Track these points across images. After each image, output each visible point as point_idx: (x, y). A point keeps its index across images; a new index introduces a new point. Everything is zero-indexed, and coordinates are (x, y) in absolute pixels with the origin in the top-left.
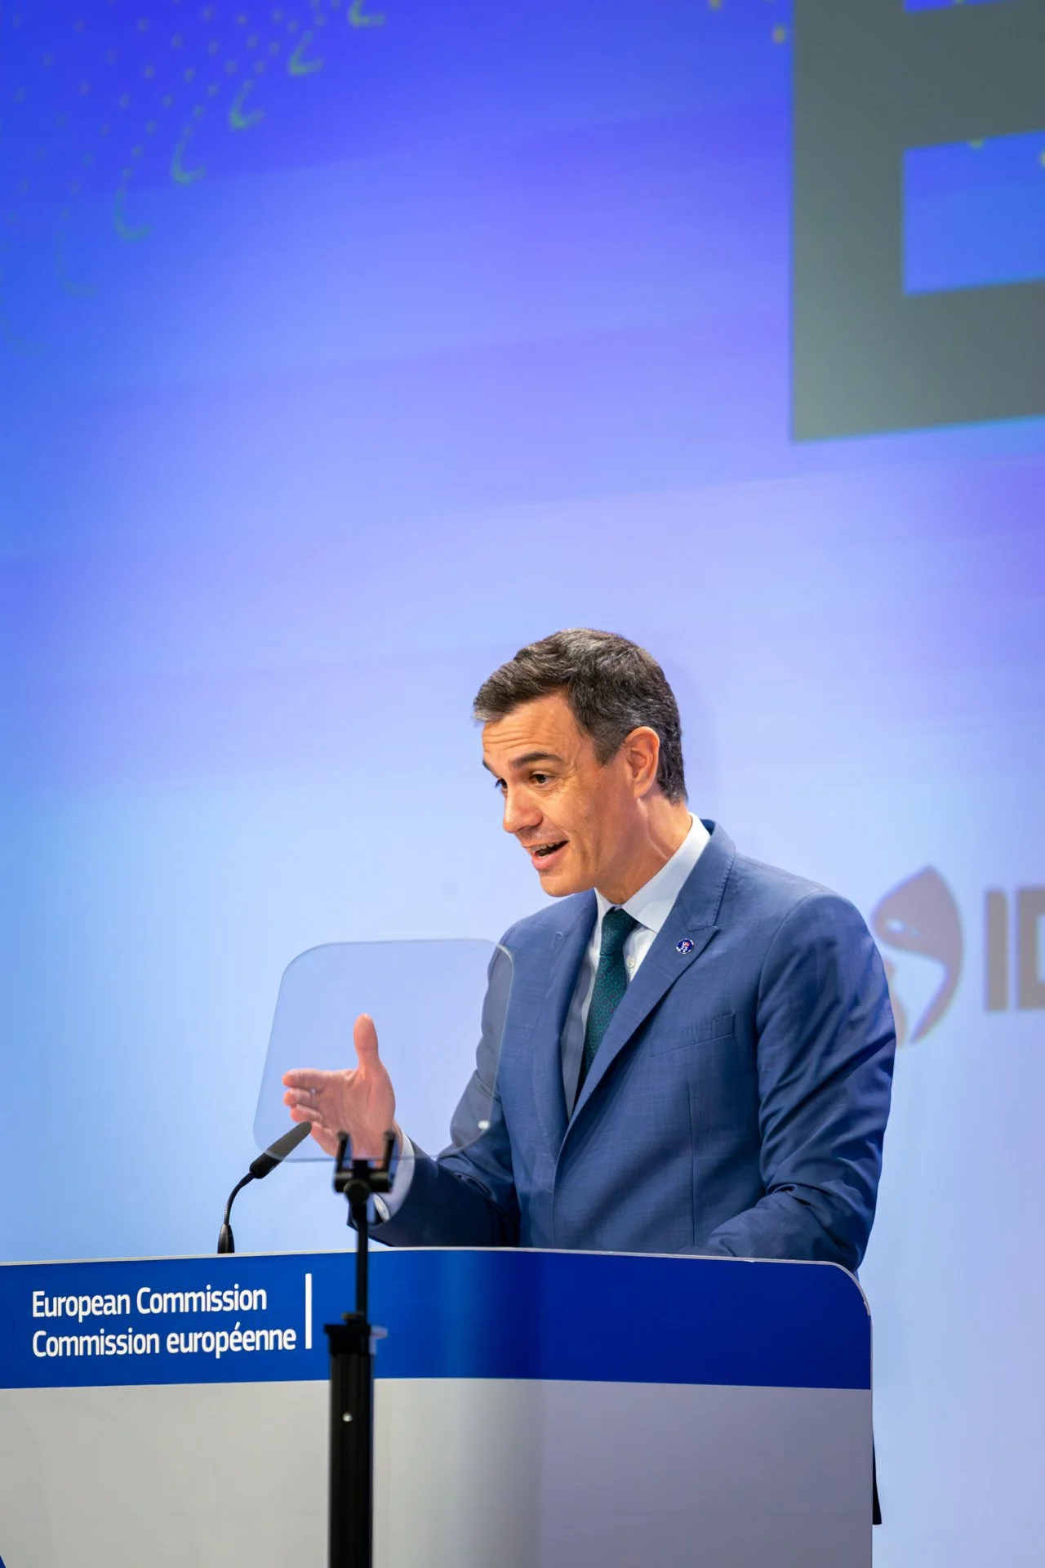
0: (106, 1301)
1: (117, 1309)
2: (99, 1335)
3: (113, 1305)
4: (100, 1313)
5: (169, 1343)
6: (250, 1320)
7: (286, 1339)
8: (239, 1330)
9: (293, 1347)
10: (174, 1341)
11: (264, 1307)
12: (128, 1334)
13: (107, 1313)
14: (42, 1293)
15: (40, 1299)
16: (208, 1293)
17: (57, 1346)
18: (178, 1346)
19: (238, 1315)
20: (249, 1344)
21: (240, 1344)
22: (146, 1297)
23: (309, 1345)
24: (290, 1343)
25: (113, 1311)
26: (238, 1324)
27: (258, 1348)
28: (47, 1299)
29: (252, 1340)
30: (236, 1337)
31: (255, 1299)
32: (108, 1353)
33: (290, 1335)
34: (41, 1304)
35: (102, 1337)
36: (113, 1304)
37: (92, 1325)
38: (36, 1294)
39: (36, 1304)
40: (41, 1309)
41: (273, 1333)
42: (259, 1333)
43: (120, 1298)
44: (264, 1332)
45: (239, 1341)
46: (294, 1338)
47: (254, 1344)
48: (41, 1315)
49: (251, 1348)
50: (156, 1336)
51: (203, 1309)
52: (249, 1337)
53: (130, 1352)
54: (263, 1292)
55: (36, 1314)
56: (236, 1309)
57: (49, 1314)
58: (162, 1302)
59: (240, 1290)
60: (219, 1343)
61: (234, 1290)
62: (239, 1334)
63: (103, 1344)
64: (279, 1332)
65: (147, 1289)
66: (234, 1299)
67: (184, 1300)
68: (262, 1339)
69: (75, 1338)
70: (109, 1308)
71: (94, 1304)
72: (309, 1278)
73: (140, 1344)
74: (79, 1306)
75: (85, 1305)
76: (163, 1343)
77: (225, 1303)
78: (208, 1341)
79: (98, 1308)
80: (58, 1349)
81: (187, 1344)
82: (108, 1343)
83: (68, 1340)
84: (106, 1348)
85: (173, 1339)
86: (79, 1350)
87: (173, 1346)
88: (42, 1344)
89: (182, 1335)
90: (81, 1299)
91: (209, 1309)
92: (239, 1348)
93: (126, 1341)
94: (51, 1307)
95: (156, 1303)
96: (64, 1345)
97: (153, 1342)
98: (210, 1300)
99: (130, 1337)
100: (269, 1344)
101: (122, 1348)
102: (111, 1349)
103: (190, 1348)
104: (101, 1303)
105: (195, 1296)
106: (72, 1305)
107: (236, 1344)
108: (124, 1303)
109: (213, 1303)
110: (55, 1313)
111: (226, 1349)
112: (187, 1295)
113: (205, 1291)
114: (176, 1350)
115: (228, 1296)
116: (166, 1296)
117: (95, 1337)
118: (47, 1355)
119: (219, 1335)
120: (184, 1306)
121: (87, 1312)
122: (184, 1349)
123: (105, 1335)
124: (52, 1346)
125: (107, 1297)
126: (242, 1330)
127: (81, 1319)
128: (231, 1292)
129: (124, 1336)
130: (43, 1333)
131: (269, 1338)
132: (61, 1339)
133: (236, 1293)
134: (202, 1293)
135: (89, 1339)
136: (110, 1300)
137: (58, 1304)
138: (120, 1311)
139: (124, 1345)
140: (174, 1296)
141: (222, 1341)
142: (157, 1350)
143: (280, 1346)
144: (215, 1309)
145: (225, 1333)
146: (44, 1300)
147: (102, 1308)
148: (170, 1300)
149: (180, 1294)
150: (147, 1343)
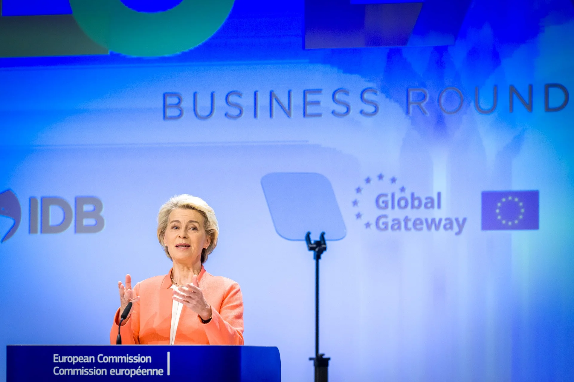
1: (89, 361)
3: (88, 359)
4: (82, 362)
5: (111, 372)
6: (144, 366)
8: (140, 368)
9: (162, 374)
11: (150, 361)
12: (94, 369)
13: (85, 362)
14: (57, 355)
15: (56, 356)
16: (127, 357)
18: (115, 373)
19: (140, 364)
20: (144, 373)
21: (141, 373)
22: (101, 358)
23: (169, 374)
24: (161, 373)
25: (88, 361)
26: (140, 367)
27: (148, 374)
28: (59, 357)
29: (146, 372)
30: (139, 371)
31: (147, 359)
32: (85, 374)
33: (161, 371)
34: (57, 358)
35: (83, 370)
36: (87, 359)
37: (78, 365)
38: (55, 355)
39: (55, 358)
40: (56, 360)
41: (154, 370)
42: (148, 370)
43: (90, 357)
44: (151, 370)
45: (140, 372)
46: (163, 371)
47: (146, 373)
48: (57, 362)
49: (145, 375)
50: (106, 370)
51: (125, 362)
52: (144, 371)
53: (95, 374)
54: (150, 357)
55: (55, 361)
56: (139, 362)
57: (60, 361)
58: (108, 359)
59: (140, 356)
60: (131, 373)
61: (138, 356)
64: (156, 370)
65: (102, 355)
66: (138, 359)
67: (117, 359)
68: (150, 372)
69: (71, 369)
70: (86, 360)
71: (79, 359)
72: (169, 353)
73: (99, 372)
74: (73, 360)
75: (76, 359)
76: (108, 372)
77: (134, 360)
78: (127, 372)
79: (81, 360)
80: (64, 372)
81: (118, 372)
82: (85, 371)
83: (69, 370)
84: (84, 373)
85: (113, 371)
86: (73, 373)
87: (113, 373)
88: (57, 371)
89: (116, 370)
90: (74, 357)
91: (127, 362)
92: (140, 374)
93: (93, 371)
94: (61, 360)
95: (106, 359)
96: (67, 371)
97: (104, 372)
98: (128, 359)
99: (95, 370)
100: (152, 374)
101: (91, 373)
102: (86, 373)
103: (120, 374)
104: (83, 359)
105: (122, 358)
106: (70, 359)
107: (139, 373)
108: (92, 359)
109: (129, 360)
110: (63, 361)
111: (134, 374)
112: (119, 357)
113: (126, 356)
114: (114, 374)
115: (136, 358)
116: (110, 357)
117: (80, 370)
118: (59, 375)
119: (132, 370)
120: (117, 361)
121: (77, 361)
122: (117, 374)
123: (84, 369)
124: (62, 372)
125: (85, 357)
126: (141, 369)
127: (74, 364)
128: (137, 357)
129: (92, 369)
130: (58, 367)
131: (152, 372)
132: (66, 370)
133: (139, 357)
134: (125, 357)
135: (77, 370)
136: (86, 358)
137: (64, 359)
138: (90, 361)
139: (92, 372)
140: (113, 358)
141: (133, 372)
142: (106, 374)
143: (157, 374)
144: (130, 362)
145: (134, 370)
146: (58, 357)
147: (83, 360)
148: (111, 359)
149: (115, 357)
150: (102, 372)
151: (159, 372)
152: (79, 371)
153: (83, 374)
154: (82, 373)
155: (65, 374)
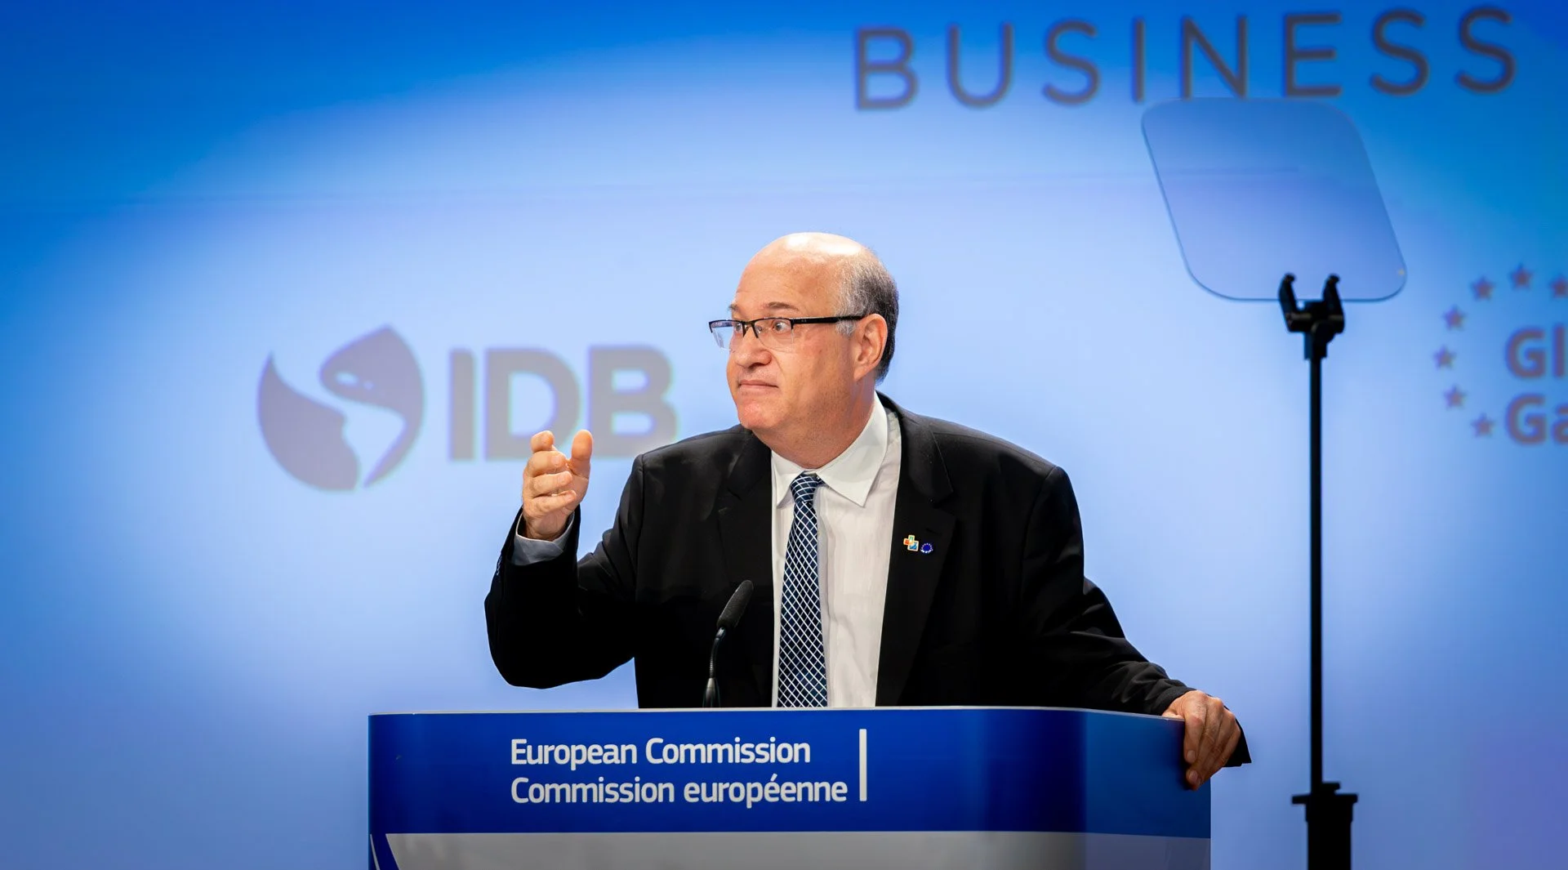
0: (605, 751)
1: (620, 758)
2: (597, 783)
3: (617, 754)
4: (599, 762)
5: (687, 792)
6: (789, 773)
7: (836, 791)
9: (844, 799)
10: (692, 791)
11: (807, 759)
12: (634, 783)
13: (607, 761)
14: (524, 741)
15: (519, 746)
16: (737, 746)
17: (543, 793)
18: (699, 796)
19: (776, 767)
20: (788, 795)
21: (778, 795)
22: (657, 752)
23: (863, 797)
24: (839, 795)
25: (617, 762)
26: (774, 776)
27: (800, 799)
28: (530, 748)
29: (793, 791)
30: (772, 788)
31: (796, 751)
32: (607, 800)
33: (839, 788)
34: (522, 751)
35: (601, 786)
36: (615, 753)
37: (588, 773)
38: (515, 742)
39: (515, 751)
40: (520, 757)
41: (818, 785)
42: (801, 786)
43: (624, 748)
44: (808, 784)
45: (777, 791)
46: (845, 790)
47: (795, 795)
48: (523, 762)
49: (792, 799)
50: (670, 786)
51: (730, 760)
52: (788, 788)
53: (638, 799)
54: (806, 746)
55: (515, 761)
56: (773, 760)
57: (532, 762)
58: (678, 753)
59: (777, 744)
60: (748, 794)
61: (770, 743)
62: (776, 785)
63: (601, 792)
64: (826, 785)
65: (658, 741)
66: (771, 752)
67: (707, 752)
68: (805, 790)
69: (566, 786)
70: (610, 757)
71: (591, 754)
72: (863, 733)
73: (649, 792)
74: (572, 755)
75: (579, 755)
76: (679, 792)
77: (757, 756)
78: (737, 792)
79: (595, 758)
80: (545, 795)
81: (709, 794)
82: (609, 792)
83: (557, 787)
84: (606, 796)
85: (692, 789)
86: (571, 797)
87: (692, 796)
88: (523, 790)
89: (704, 785)
90: (574, 748)
91: (738, 760)
92: (776, 799)
93: (632, 790)
94: (535, 756)
95: (671, 754)
96: (552, 791)
97: (666, 791)
98: (739, 751)
99: (637, 786)
100: (814, 796)
101: (626, 796)
102: (611, 796)
103: (714, 799)
104: (600, 752)
105: (720, 748)
106: (562, 754)
107: (772, 795)
108: (629, 753)
109: (742, 756)
110: (539, 761)
111: (758, 799)
112: (711, 747)
113: (733, 743)
114: (696, 800)
115: (762, 749)
116: (683, 747)
117: (593, 786)
118: (530, 801)
119: (750, 786)
120: (706, 757)
121: (582, 762)
122: (705, 799)
123: (605, 783)
124: (537, 793)
125: (607, 747)
126: (780, 782)
127: (573, 768)
128: (766, 746)
129: (630, 785)
130: (526, 780)
131: (814, 790)
132: (548, 787)
133: (773, 746)
134: (729, 746)
135: (585, 787)
136: (612, 750)
137: (544, 751)
138: (624, 761)
139: (630, 793)
140: (693, 748)
141: (755, 792)
142: (672, 799)
143: (828, 799)
144: (744, 761)
145: (758, 785)
146: (526, 748)
147: (601, 757)
148: (688, 752)
149: (701, 746)
150: (659, 792)
151: (835, 791)
152: (590, 791)
153: (601, 800)
154: (598, 796)
155: (548, 800)
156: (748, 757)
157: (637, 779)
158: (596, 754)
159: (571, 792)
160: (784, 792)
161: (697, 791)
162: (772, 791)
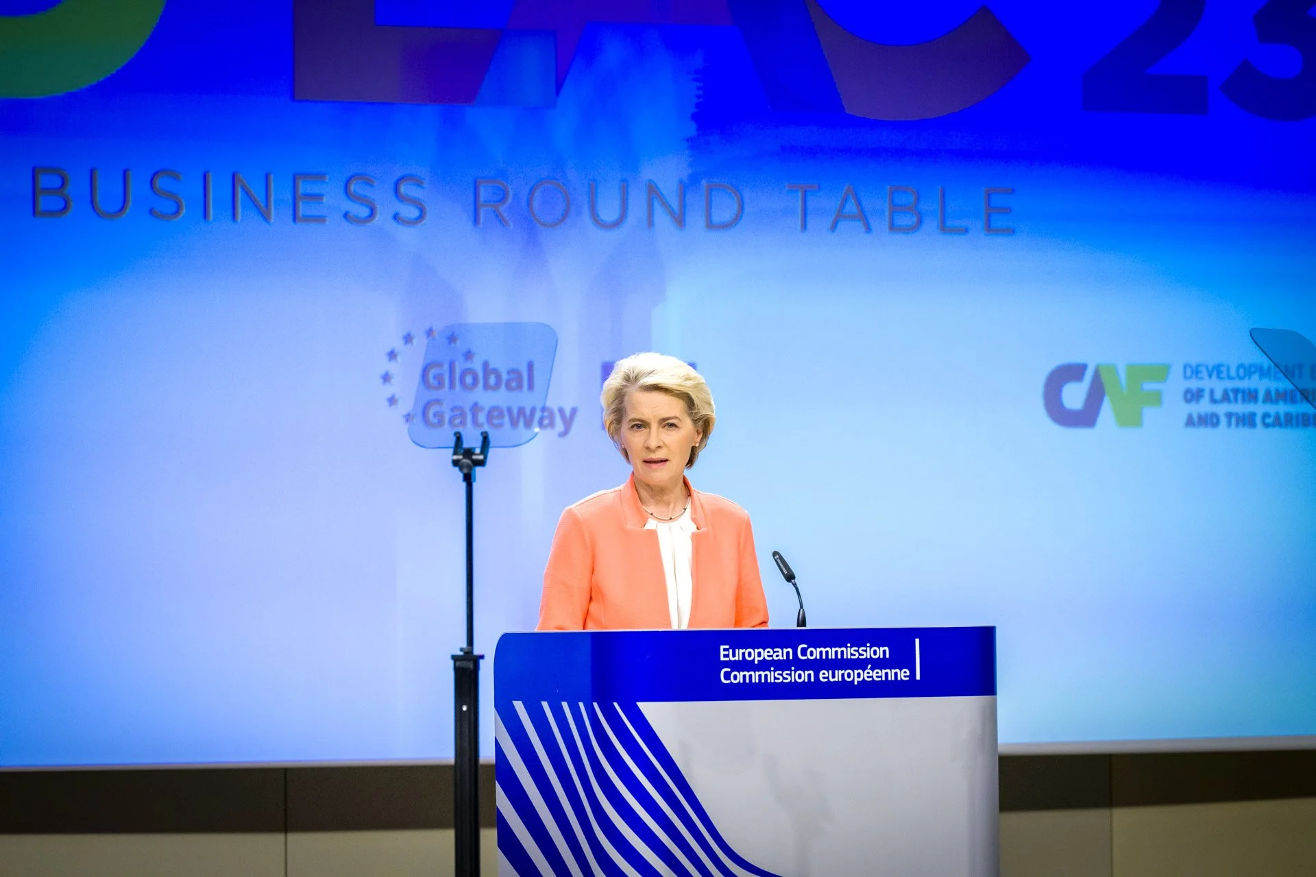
0: (774, 652)
1: (783, 656)
2: (770, 671)
3: (781, 654)
4: (771, 658)
5: (821, 676)
6: (878, 664)
8: (870, 669)
9: (907, 679)
10: (824, 675)
11: (888, 656)
12: (791, 671)
13: (775, 658)
14: (727, 647)
15: (725, 650)
16: (849, 649)
17: (739, 677)
18: (828, 678)
19: (870, 660)
20: (877, 677)
21: (872, 677)
22: (804, 652)
23: (918, 678)
24: (905, 677)
25: (781, 658)
26: (870, 666)
27: (884, 679)
28: (731, 651)
29: (880, 674)
30: (868, 673)
31: (881, 652)
32: (776, 681)
33: (905, 673)
34: (727, 653)
35: (772, 673)
36: (780, 654)
37: (765, 665)
38: (722, 647)
39: (722, 653)
40: (725, 656)
41: (893, 671)
42: (884, 671)
43: (785, 650)
44: (888, 671)
45: (871, 675)
46: (908, 674)
47: (881, 677)
48: (727, 659)
49: (880, 679)
50: (811, 673)
51: (845, 657)
52: (877, 673)
53: (793, 681)
54: (887, 649)
55: (722, 659)
56: (869, 657)
57: (732, 659)
58: (815, 653)
59: (871, 648)
60: (856, 676)
61: (866, 647)
62: (870, 671)
63: (772, 676)
64: (898, 670)
65: (805, 646)
66: (868, 652)
67: (831, 652)
68: (886, 674)
69: (752, 673)
70: (777, 656)
71: (766, 654)
72: (917, 641)
73: (800, 676)
74: (755, 655)
75: (759, 654)
76: (817, 676)
77: (860, 654)
78: (849, 676)
79: (769, 656)
80: (740, 679)
81: (833, 677)
82: (777, 676)
83: (747, 674)
84: (775, 678)
85: (824, 674)
86: (755, 680)
87: (824, 678)
88: (727, 676)
89: (830, 672)
90: (757, 651)
91: (849, 657)
92: (871, 679)
93: (790, 675)
94: (734, 655)
95: (812, 653)
96: (744, 677)
97: (809, 675)
98: (850, 652)
99: (793, 672)
100: (891, 677)
101: (787, 679)
102: (779, 679)
103: (836, 679)
104: (771, 653)
105: (839, 650)
106: (750, 654)
107: (868, 677)
108: (788, 653)
109: (852, 654)
110: (736, 658)
111: (861, 679)
112: (834, 650)
113: (847, 647)
114: (826, 680)
115: (863, 650)
116: (818, 650)
117: (768, 673)
118: (731, 682)
119: (856, 672)
120: (832, 656)
121: (761, 659)
122: (831, 680)
123: (775, 671)
124: (735, 677)
125: (775, 650)
126: (873, 669)
127: (756, 662)
128: (864, 648)
129: (789, 672)
130: (729, 670)
131: (891, 674)
132: (742, 673)
133: (868, 649)
134: (844, 649)
135: (763, 674)
136: (778, 652)
137: (739, 653)
138: (785, 658)
139: (788, 677)
140: (824, 650)
141: (859, 675)
142: (812, 680)
143: (899, 679)
144: (853, 657)
145: (861, 671)
146: (729, 652)
147: (772, 656)
148: (821, 652)
149: (828, 649)
150: (805, 676)
151: (903, 674)
152: (766, 676)
153: (773, 681)
154: (771, 679)
155: (742, 681)
156: (855, 655)
157: (793, 668)
158: (769, 654)
159: (755, 676)
160: (875, 675)
161: (827, 675)
162: (869, 675)
